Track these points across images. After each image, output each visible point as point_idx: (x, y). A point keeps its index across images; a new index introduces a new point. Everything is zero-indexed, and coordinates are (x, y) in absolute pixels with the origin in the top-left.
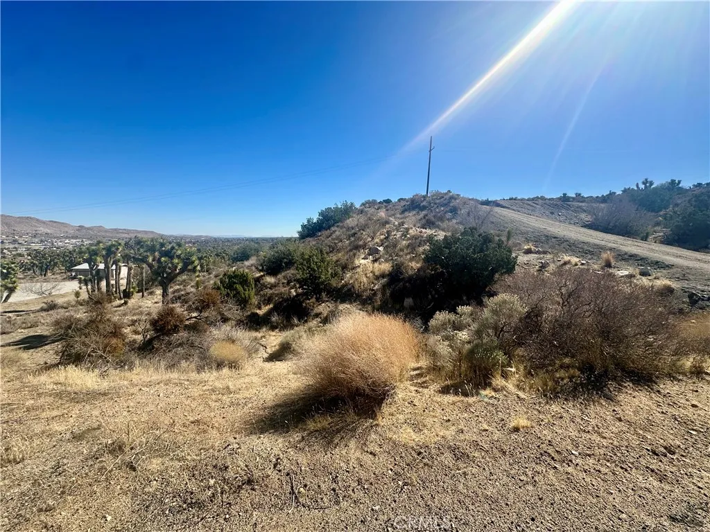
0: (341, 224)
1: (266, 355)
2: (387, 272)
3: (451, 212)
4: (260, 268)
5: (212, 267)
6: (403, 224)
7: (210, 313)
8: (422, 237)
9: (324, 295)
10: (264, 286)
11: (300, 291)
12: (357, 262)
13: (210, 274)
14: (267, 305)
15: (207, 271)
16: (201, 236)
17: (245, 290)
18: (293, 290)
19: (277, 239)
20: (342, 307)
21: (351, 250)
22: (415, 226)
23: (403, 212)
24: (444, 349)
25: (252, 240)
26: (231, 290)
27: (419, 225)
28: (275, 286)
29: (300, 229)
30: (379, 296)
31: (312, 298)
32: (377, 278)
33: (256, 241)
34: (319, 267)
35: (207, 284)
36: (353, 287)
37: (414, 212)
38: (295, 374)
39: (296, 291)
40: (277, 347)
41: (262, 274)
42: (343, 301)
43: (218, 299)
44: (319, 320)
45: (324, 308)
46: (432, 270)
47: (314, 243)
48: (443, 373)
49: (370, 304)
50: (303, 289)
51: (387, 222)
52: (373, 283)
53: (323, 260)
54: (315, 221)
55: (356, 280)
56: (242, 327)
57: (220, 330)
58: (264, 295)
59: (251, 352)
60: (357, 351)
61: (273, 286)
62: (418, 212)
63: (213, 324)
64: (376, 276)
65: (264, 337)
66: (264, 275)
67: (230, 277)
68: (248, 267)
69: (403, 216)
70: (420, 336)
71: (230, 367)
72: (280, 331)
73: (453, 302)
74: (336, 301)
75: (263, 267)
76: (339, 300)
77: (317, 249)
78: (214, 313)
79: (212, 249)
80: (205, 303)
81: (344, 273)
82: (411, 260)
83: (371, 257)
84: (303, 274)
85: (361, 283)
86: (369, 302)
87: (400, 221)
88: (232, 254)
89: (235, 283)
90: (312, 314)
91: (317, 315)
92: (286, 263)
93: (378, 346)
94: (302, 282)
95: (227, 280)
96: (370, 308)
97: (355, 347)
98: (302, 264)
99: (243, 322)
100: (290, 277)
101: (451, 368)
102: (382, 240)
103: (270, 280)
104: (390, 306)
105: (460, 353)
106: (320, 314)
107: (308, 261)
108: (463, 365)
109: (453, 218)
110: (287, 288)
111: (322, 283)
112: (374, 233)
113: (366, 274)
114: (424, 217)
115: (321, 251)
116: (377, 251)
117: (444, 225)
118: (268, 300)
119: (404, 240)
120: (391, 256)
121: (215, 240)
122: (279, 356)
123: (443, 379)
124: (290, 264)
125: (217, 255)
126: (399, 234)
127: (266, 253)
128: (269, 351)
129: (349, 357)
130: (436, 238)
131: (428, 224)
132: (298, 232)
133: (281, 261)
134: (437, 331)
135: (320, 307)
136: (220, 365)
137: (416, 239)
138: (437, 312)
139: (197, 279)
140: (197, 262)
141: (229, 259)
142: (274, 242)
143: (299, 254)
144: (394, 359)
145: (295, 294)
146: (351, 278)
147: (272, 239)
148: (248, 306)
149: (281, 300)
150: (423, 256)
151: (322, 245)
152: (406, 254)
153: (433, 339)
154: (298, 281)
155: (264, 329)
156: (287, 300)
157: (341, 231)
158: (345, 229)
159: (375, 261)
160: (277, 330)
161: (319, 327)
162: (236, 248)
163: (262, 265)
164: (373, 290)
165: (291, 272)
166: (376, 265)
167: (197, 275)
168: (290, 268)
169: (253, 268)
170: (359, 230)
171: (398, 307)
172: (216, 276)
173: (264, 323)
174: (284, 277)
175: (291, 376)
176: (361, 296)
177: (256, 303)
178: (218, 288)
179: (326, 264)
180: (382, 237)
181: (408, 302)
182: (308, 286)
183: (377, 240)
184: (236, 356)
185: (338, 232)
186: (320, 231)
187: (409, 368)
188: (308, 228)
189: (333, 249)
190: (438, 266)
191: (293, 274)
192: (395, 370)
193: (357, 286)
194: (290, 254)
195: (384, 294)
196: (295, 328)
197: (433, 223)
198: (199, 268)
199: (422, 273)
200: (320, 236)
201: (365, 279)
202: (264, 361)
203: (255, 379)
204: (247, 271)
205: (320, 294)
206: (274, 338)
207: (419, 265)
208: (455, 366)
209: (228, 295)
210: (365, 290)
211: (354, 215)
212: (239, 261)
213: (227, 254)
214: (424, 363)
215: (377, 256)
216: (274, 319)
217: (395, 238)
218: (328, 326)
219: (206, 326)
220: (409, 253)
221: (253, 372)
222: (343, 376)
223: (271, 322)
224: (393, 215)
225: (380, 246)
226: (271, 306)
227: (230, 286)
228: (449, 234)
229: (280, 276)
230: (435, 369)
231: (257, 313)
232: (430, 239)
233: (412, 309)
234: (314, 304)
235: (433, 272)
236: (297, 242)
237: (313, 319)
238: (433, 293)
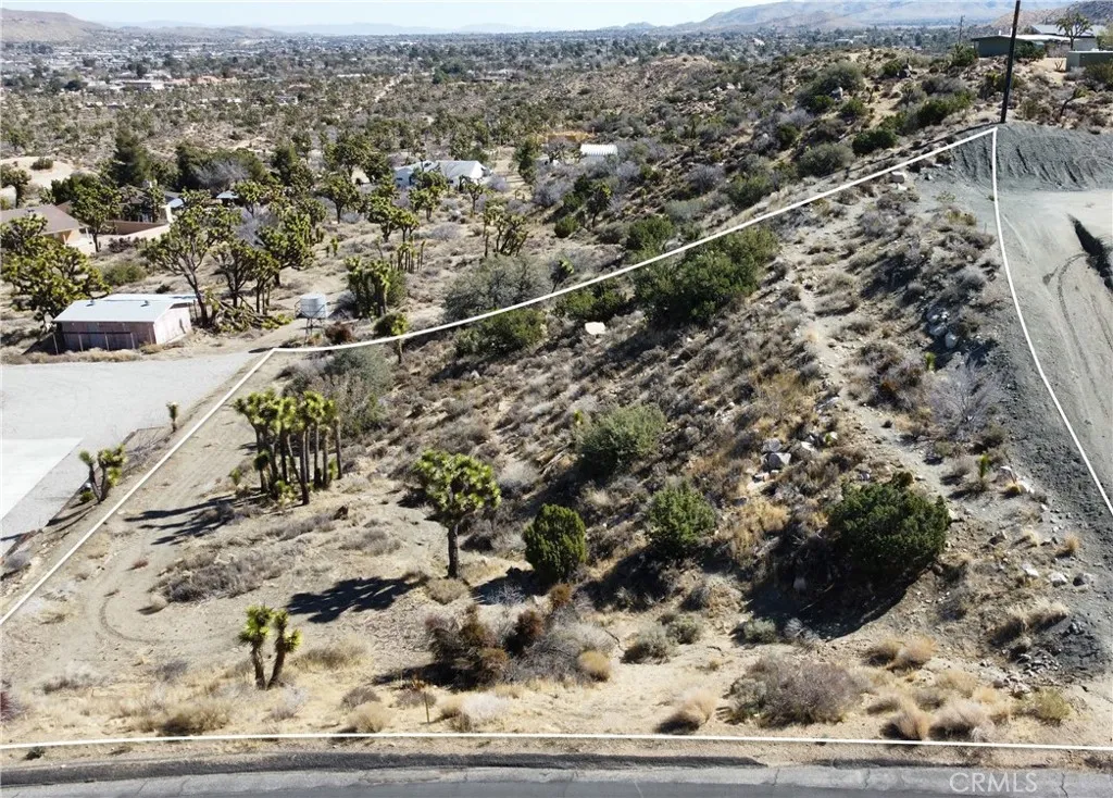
2: (780, 525)
9: (687, 558)
17: (574, 543)
18: (640, 533)
20: (712, 580)
30: (763, 567)
31: (671, 565)
32: (768, 534)
36: (729, 548)
39: (645, 536)
42: (715, 570)
44: (681, 600)
45: (687, 580)
49: (749, 580)
55: (735, 535)
64: (765, 531)
72: (630, 612)
74: (704, 569)
85: (741, 541)
86: (748, 576)
90: (673, 589)
91: (679, 591)
106: (682, 589)
111: (685, 542)
118: (605, 552)
135: (682, 578)
145: (644, 542)
148: (580, 565)
149: (625, 555)
160: (626, 610)
164: (755, 557)
176: (739, 565)
177: (588, 555)
181: (800, 583)
193: (734, 547)
195: (769, 566)
196: (650, 610)
199: (826, 536)
201: (747, 535)
205: (682, 559)
210: (745, 557)
216: (622, 595)
226: (611, 564)
227: (553, 537)
234: (674, 575)
237: (673, 597)
238: (836, 571)
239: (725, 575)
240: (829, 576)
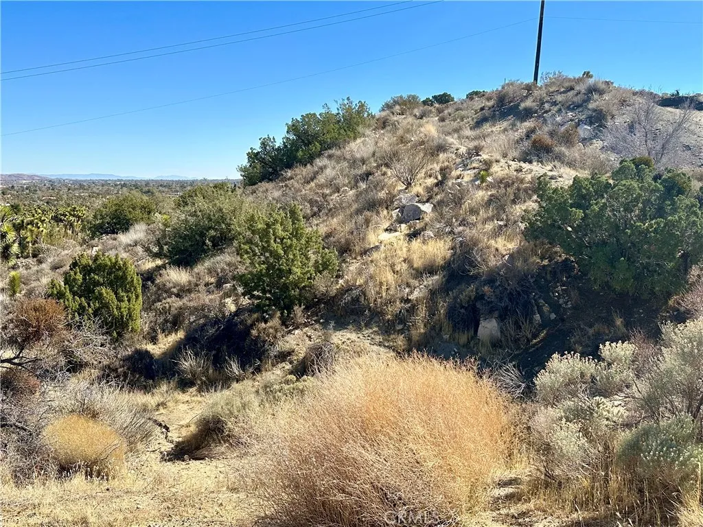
0: (338, 153)
1: (167, 447)
2: (440, 261)
3: (591, 124)
4: (156, 250)
5: (44, 246)
6: (477, 151)
7: (44, 351)
8: (522, 181)
9: (298, 310)
10: (165, 290)
11: (245, 301)
12: (373, 238)
13: (40, 262)
14: (170, 333)
15: (35, 256)
16: (19, 176)
17: (120, 300)
18: (229, 301)
19: (192, 183)
20: (339, 337)
21: (359, 212)
22: (505, 156)
23: (478, 124)
24: (568, 440)
25: (136, 185)
26: (88, 299)
27: (516, 154)
28: (189, 291)
29: (245, 162)
30: (422, 312)
31: (272, 316)
32: (419, 274)
33: (146, 188)
34: (287, 249)
35: (34, 284)
36: (364, 293)
37: (505, 124)
38: (234, 490)
39: (236, 302)
40: (193, 429)
41: (159, 262)
42: (341, 325)
43: (60, 320)
44: (288, 366)
45: (298, 341)
46: (542, 258)
47: (277, 194)
48: (568, 495)
49: (401, 332)
50: (253, 297)
51: (441, 148)
52: (408, 285)
53: (296, 234)
54: (279, 143)
55: (371, 277)
56: (113, 383)
57: (63, 388)
58: (165, 311)
59: (135, 437)
60: (373, 442)
61: (183, 291)
62: (514, 125)
63: (46, 375)
64: (417, 270)
65: (163, 404)
66: (164, 266)
67: (87, 270)
68: (129, 247)
69: (478, 132)
70: (515, 409)
71: (89, 474)
72: (200, 390)
73: (591, 331)
74: (325, 325)
75: (161, 248)
76: (332, 324)
77: (284, 209)
78: (52, 351)
79: (45, 206)
80: (30, 329)
81: (344, 261)
82: (497, 233)
83: (403, 226)
84: (252, 263)
85: (381, 284)
86: (400, 327)
87: (472, 145)
88: (90, 218)
89: (98, 284)
90: (274, 352)
91: (284, 356)
92: (213, 239)
93: (420, 430)
94: (250, 284)
95: (79, 277)
96: (400, 341)
97: (367, 431)
98: (250, 242)
99: (116, 370)
100: (223, 270)
101: (586, 483)
102: (429, 190)
103: (177, 276)
104: (446, 337)
105: (606, 448)
106: (290, 353)
107: (264, 234)
108: (613, 476)
109: (596, 137)
110: (216, 296)
111: (296, 285)
112: (412, 172)
113: (392, 266)
114: (528, 136)
115: (293, 213)
116: (417, 214)
117: (574, 152)
118: (174, 323)
119: (479, 187)
120: (449, 224)
121: (52, 185)
122: (198, 448)
123: (568, 509)
124: (222, 241)
125: (57, 219)
126: (468, 176)
127: (170, 216)
128: (176, 436)
129: (356, 455)
130: (554, 185)
131: (538, 150)
132: (241, 170)
133: (202, 235)
134: (554, 398)
135: (289, 338)
136: (65, 469)
137: (507, 185)
138: (555, 356)
139: (13, 273)
140: (11, 236)
141: (83, 230)
142: (188, 193)
143: (243, 218)
144: (455, 460)
145: (233, 308)
146: (360, 273)
147: (182, 184)
148: (127, 336)
149: (202, 321)
150: (523, 226)
151: (294, 198)
152: (485, 221)
153: (544, 417)
154: (240, 279)
155: (164, 388)
156: (216, 322)
157: (338, 167)
158: (346, 164)
159: (413, 235)
160: (193, 390)
161: (287, 382)
162: (98, 203)
163: (158, 243)
164: (408, 301)
165: (224, 259)
166: (416, 244)
167: (11, 263)
168: (222, 251)
169: (139, 249)
170: (378, 167)
171: (463, 339)
172: (55, 268)
173: (164, 373)
174: (210, 271)
175: (224, 496)
176: (382, 313)
177: (146, 328)
178: (60, 295)
179: (303, 241)
180: (430, 181)
181: (489, 327)
182: (264, 292)
183: (417, 189)
184: (100, 448)
185: (329, 168)
186: (290, 166)
187: (489, 481)
188: (262, 161)
189: (319, 209)
190: (558, 249)
191: (229, 264)
192: (460, 488)
193: (372, 292)
194: (223, 219)
195: (432, 312)
196: (235, 385)
197: (548, 149)
198: (15, 248)
199: (519, 264)
200: (291, 178)
201: (389, 277)
202: (163, 459)
203: (145, 502)
204: (124, 255)
205: (289, 308)
206: (185, 407)
207: (512, 246)
208: (594, 479)
209: (81, 310)
210: (391, 302)
211: (368, 132)
212: (107, 233)
213: (79, 217)
214: (525, 468)
215: (419, 225)
216: (188, 363)
217: (460, 184)
218: (309, 381)
219: (33, 381)
220: (491, 219)
221: (140, 484)
222: (340, 497)
223: (180, 372)
224: (457, 130)
225: (424, 203)
226: (181, 335)
227: (87, 291)
228: (584, 174)
229: (200, 268)
230: (549, 483)
231: (147, 352)
232: (540, 186)
233: (496, 344)
234: (276, 331)
235: (546, 262)
236: (239, 191)
237: (273, 365)
238: (546, 308)
239: (359, 329)
240: (537, 317)
